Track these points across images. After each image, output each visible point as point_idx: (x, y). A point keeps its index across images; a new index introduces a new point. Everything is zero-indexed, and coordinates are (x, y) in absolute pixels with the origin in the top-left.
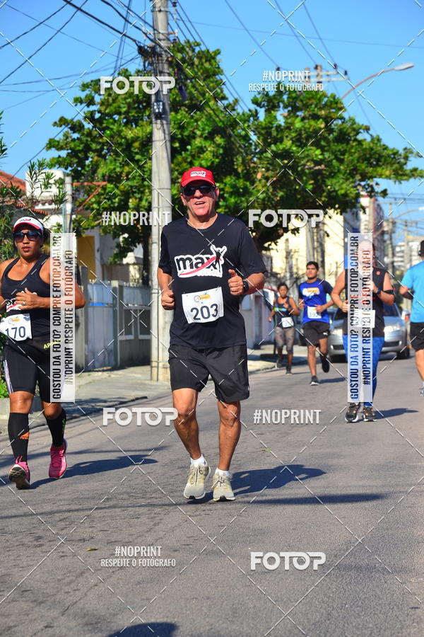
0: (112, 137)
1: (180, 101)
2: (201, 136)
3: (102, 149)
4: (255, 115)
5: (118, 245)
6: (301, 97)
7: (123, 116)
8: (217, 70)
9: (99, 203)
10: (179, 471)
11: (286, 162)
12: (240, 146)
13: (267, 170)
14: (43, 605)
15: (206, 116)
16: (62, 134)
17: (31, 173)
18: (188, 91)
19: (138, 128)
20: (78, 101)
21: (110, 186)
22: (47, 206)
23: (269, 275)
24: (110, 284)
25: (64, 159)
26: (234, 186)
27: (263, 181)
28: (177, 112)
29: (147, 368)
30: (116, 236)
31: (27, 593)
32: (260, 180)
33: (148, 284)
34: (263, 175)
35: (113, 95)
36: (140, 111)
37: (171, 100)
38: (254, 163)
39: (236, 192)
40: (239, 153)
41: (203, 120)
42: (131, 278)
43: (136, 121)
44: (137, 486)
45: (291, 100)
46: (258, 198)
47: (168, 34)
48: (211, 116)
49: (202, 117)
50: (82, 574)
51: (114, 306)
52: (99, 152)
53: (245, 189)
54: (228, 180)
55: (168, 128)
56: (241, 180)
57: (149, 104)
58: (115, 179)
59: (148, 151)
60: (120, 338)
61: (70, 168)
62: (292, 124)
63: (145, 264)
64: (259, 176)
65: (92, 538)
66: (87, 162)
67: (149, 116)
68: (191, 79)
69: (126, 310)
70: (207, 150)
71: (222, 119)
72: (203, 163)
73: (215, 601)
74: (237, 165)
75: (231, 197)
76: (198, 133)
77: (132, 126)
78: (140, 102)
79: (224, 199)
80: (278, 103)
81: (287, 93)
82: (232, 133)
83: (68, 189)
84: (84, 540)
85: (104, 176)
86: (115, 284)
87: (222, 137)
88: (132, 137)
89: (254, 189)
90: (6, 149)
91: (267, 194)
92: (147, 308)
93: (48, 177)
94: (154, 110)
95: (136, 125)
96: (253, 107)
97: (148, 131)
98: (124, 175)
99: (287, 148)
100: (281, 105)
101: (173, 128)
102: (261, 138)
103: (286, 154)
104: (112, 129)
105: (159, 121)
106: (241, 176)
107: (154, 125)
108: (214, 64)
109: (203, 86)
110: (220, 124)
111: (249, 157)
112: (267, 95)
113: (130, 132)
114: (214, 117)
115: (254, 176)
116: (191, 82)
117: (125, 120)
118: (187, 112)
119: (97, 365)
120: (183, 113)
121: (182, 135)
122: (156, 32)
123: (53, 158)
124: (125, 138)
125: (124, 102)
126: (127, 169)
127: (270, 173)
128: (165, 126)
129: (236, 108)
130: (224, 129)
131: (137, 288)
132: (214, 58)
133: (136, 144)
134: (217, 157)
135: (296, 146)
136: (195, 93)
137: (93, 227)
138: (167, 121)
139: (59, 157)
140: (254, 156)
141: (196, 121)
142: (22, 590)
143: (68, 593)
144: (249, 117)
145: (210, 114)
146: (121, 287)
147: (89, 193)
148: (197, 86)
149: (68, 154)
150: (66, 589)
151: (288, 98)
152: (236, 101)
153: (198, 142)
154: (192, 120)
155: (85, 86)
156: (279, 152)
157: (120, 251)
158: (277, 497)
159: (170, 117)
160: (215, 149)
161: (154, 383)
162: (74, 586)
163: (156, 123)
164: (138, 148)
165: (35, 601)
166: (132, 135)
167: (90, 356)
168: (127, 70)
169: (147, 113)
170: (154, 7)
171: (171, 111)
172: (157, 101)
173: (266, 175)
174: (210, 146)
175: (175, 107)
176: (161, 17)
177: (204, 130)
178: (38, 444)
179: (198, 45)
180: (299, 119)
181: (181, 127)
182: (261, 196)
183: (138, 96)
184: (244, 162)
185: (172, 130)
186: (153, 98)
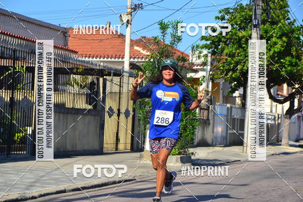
0: (232, 35)
1: (266, 19)
2: (275, 37)
3: (227, 41)
5: (231, 87)
7: (238, 26)
8: (286, 5)
9: (223, 67)
12: (295, 42)
15: (279, 27)
16: (208, 33)
17: (192, 50)
18: (271, 15)
20: (217, 18)
21: (229, 59)
22: (199, 67)
24: (226, 106)
25: (209, 45)
26: (290, 62)
28: (264, 25)
29: (241, 147)
30: (231, 83)
33: (244, 107)
35: (234, 16)
36: (247, 24)
37: (262, 19)
38: (302, 51)
39: (291, 64)
40: (294, 45)
41: (277, 29)
42: (237, 103)
43: (244, 29)
48: (281, 28)
51: (227, 116)
52: (225, 43)
53: (296, 63)
54: (288, 58)
55: (260, 32)
56: (294, 59)
57: (251, 21)
58: (232, 55)
60: (229, 132)
61: (211, 50)
63: (244, 97)
66: (220, 47)
67: (251, 26)
68: (273, 9)
69: (233, 119)
70: (278, 43)
71: (287, 29)
72: (276, 50)
74: (293, 51)
75: (288, 67)
76: (274, 35)
77: (242, 31)
78: (246, 19)
79: (285, 68)
82: (291, 36)
83: (209, 59)
85: (226, 54)
86: (229, 105)
87: (286, 38)
88: (242, 36)
89: (300, 63)
90: (181, 39)
92: (243, 118)
93: (200, 53)
94: (253, 23)
95: (244, 31)
97: (250, 33)
98: (236, 53)
104: (232, 32)
105: (255, 29)
106: (294, 57)
107: (253, 30)
108: (285, 2)
109: (279, 13)
110: (286, 31)
111: (299, 48)
113: (241, 34)
114: (283, 28)
115: (301, 57)
116: (273, 11)
117: (239, 28)
118: (269, 25)
119: (217, 144)
120: (267, 26)
121: (266, 36)
123: (204, 45)
124: (238, 36)
125: (239, 19)
126: (238, 51)
128: (258, 31)
129: (294, 24)
130: (287, 34)
131: (239, 108)
133: (244, 40)
134: (283, 47)
136: (274, 16)
137: (220, 78)
138: (259, 28)
139: (206, 44)
140: (302, 48)
141: (274, 29)
144: (300, 28)
145: (281, 26)
146: (231, 107)
147: (219, 61)
148: (276, 13)
149: (211, 43)
153: (274, 39)
154: (272, 29)
155: (221, 11)
157: (232, 90)
159: (261, 27)
160: (282, 43)
161: (244, 154)
164: (244, 42)
167: (214, 140)
168: (242, 4)
169: (250, 25)
171: (261, 24)
172: (255, 19)
174: (280, 42)
175: (264, 22)
177: (277, 34)
181: (266, 32)
183: (246, 17)
184: (296, 50)
185: (261, 33)
186: (253, 17)
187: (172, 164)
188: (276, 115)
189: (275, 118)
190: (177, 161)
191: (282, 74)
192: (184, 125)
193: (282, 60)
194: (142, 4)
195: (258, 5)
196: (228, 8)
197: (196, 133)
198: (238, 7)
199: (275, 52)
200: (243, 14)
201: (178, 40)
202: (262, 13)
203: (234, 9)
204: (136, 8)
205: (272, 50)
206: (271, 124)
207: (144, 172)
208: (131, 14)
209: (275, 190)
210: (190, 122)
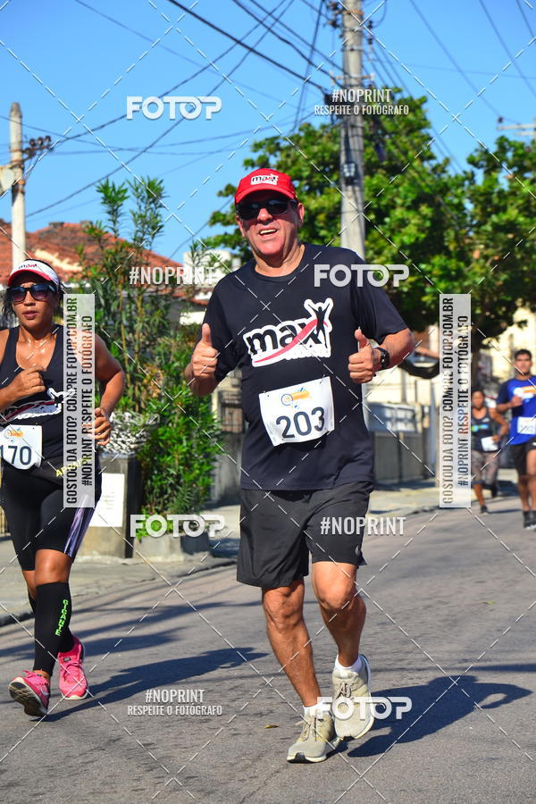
1: (376, 162)
2: (402, 205)
4: (471, 178)
6: (530, 155)
7: (305, 182)
8: (423, 122)
10: (378, 629)
11: (510, 236)
12: (452, 218)
13: (487, 246)
14: (212, 795)
15: (409, 180)
16: (229, 205)
17: (193, 253)
18: (386, 149)
19: (324, 196)
20: (249, 163)
23: (489, 379)
25: (231, 237)
26: (444, 268)
27: (482, 261)
28: (372, 175)
31: (191, 780)
32: (477, 260)
34: (481, 253)
35: (292, 156)
36: (326, 175)
37: (366, 160)
38: (471, 238)
39: (446, 275)
40: (450, 226)
41: (406, 185)
43: (320, 188)
44: (325, 648)
45: (517, 158)
46: (475, 282)
47: (363, 78)
48: (415, 181)
49: (403, 182)
50: (259, 757)
53: (459, 271)
54: (438, 260)
55: (362, 196)
56: (454, 261)
57: (337, 167)
59: (335, 225)
61: (238, 248)
62: (519, 188)
64: (476, 255)
65: (271, 712)
67: (337, 182)
68: (390, 134)
70: (410, 223)
71: (430, 184)
72: (406, 239)
73: (429, 794)
74: (448, 241)
76: (399, 201)
77: (315, 194)
78: (323, 163)
80: (501, 163)
81: (513, 149)
82: (441, 200)
84: (261, 714)
87: (429, 206)
88: (316, 209)
89: (469, 271)
90: (161, 227)
91: (486, 277)
93: (214, 260)
94: (344, 173)
95: (322, 193)
96: (469, 168)
97: (336, 199)
99: (512, 219)
100: (505, 165)
101: (368, 195)
102: (479, 207)
103: (511, 226)
105: (350, 188)
106: (453, 255)
107: (344, 192)
108: (419, 114)
109: (406, 143)
110: (427, 190)
111: (463, 231)
112: (486, 152)
113: (313, 202)
114: (419, 181)
115: (470, 254)
116: (391, 138)
117: (307, 188)
118: (384, 175)
120: (379, 178)
121: (379, 205)
122: (347, 76)
123: (219, 236)
125: (306, 164)
127: (490, 251)
128: (358, 193)
129: (447, 169)
130: (433, 196)
132: (419, 107)
133: (322, 217)
134: (423, 231)
135: (525, 216)
136: (395, 151)
138: (360, 186)
139: (226, 234)
140: (470, 231)
141: (397, 186)
142: (187, 775)
143: (243, 780)
144: (464, 180)
145: (413, 177)
148: (398, 142)
150: (241, 775)
151: (514, 156)
152: (447, 161)
153: (398, 213)
154: (392, 186)
155: (257, 146)
156: (502, 223)
158: (505, 663)
159: (364, 182)
160: (421, 222)
162: (250, 772)
163: (347, 190)
164: (324, 222)
165: (202, 790)
166: (316, 206)
168: (309, 125)
170: (345, 45)
171: (365, 174)
172: (348, 162)
173: (485, 253)
174: (414, 217)
175: (370, 169)
176: (353, 57)
177: (406, 197)
178: (201, 593)
179: (399, 91)
180: (527, 182)
182: (480, 280)
183: (323, 158)
184: (457, 239)
185: (366, 199)
186: (343, 159)
187: (159, 559)
188: (418, 409)
189: (414, 416)
190: (172, 549)
191: (425, 303)
192: (184, 453)
193: (423, 266)
194: (48, 138)
195: (353, 126)
196: (276, 138)
197: (216, 471)
198: (302, 134)
199: (403, 246)
200: (316, 148)
201: (153, 228)
202: (365, 146)
203: (291, 138)
204: (34, 148)
205: (397, 239)
206: (404, 432)
207: (87, 586)
208: (20, 165)
209: (429, 606)
210: (199, 445)
